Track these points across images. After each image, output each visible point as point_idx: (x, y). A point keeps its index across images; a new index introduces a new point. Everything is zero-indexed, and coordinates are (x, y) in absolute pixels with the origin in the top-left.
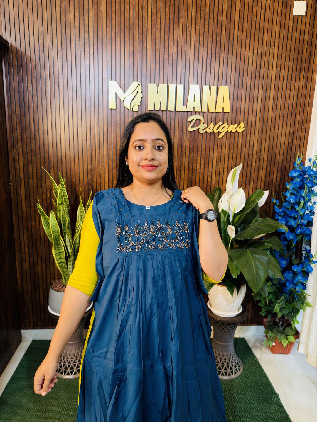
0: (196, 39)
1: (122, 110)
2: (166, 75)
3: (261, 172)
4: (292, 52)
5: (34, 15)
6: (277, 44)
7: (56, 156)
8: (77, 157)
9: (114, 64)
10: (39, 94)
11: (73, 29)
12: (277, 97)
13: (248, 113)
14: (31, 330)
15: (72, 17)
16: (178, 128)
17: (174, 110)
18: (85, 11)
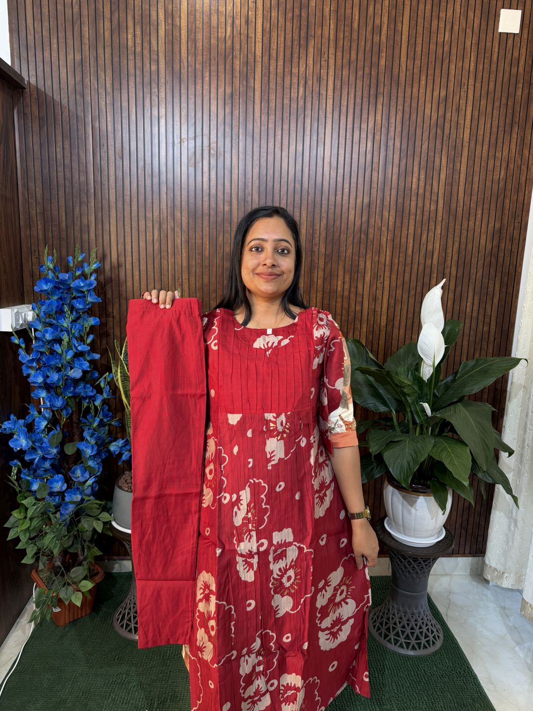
0: (336, 74)
2: (286, 133)
4: (498, 94)
5: (67, 33)
6: (471, 81)
8: (138, 269)
9: (199, 115)
10: (75, 165)
11: (131, 57)
12: (472, 171)
13: (424, 197)
15: (130, 36)
16: (305, 222)
18: (151, 27)
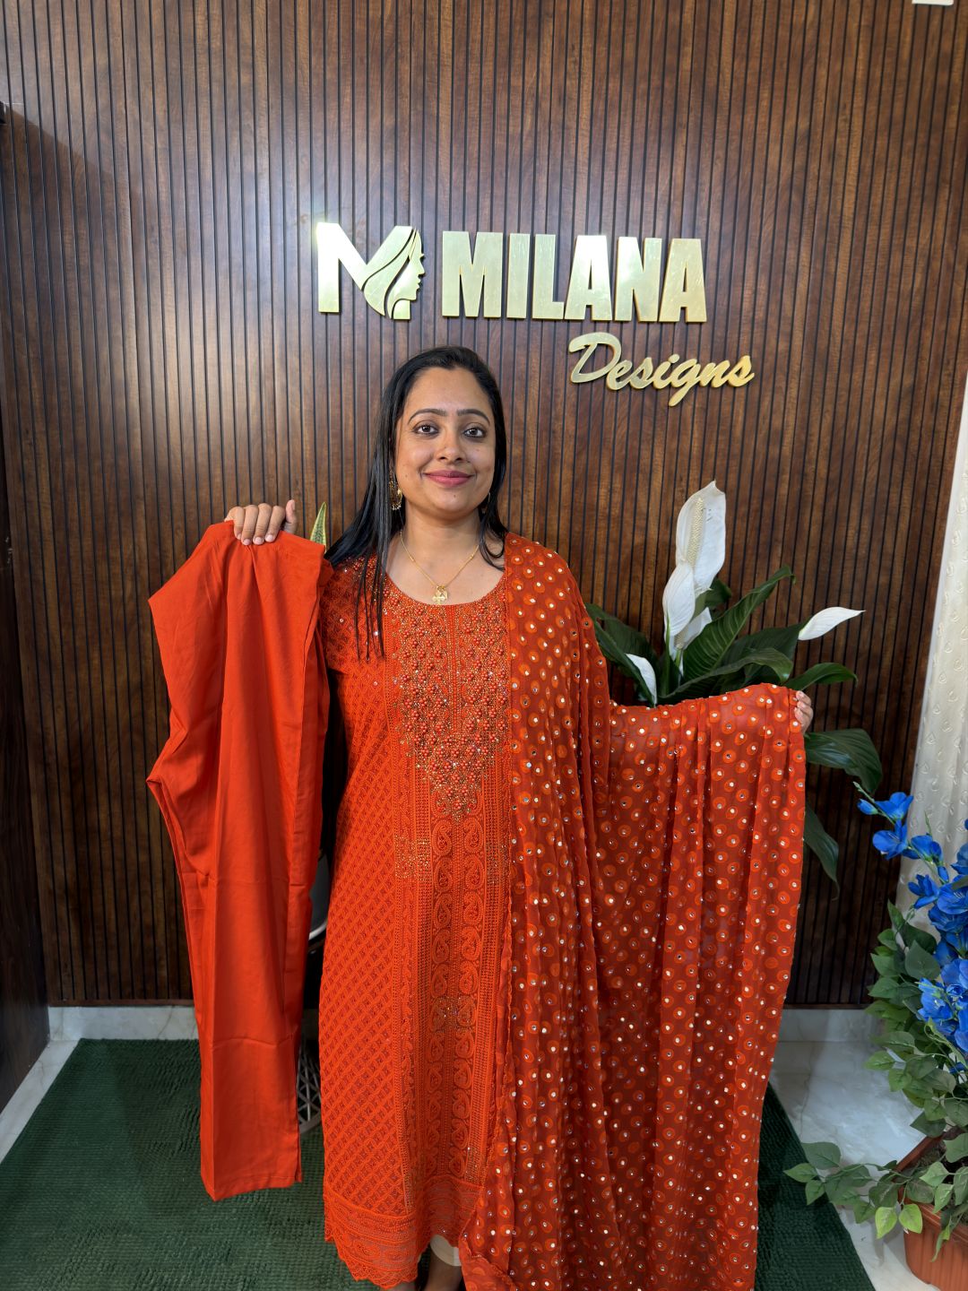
0: (596, 88)
1: (361, 316)
2: (499, 203)
3: (808, 516)
4: (910, 126)
5: (80, 15)
6: (859, 101)
7: (152, 463)
8: (219, 465)
9: (333, 170)
10: (100, 268)
11: (203, 59)
12: (859, 274)
13: (766, 326)
14: (77, 1008)
15: (200, 19)
16: (537, 376)
17: (524, 316)
